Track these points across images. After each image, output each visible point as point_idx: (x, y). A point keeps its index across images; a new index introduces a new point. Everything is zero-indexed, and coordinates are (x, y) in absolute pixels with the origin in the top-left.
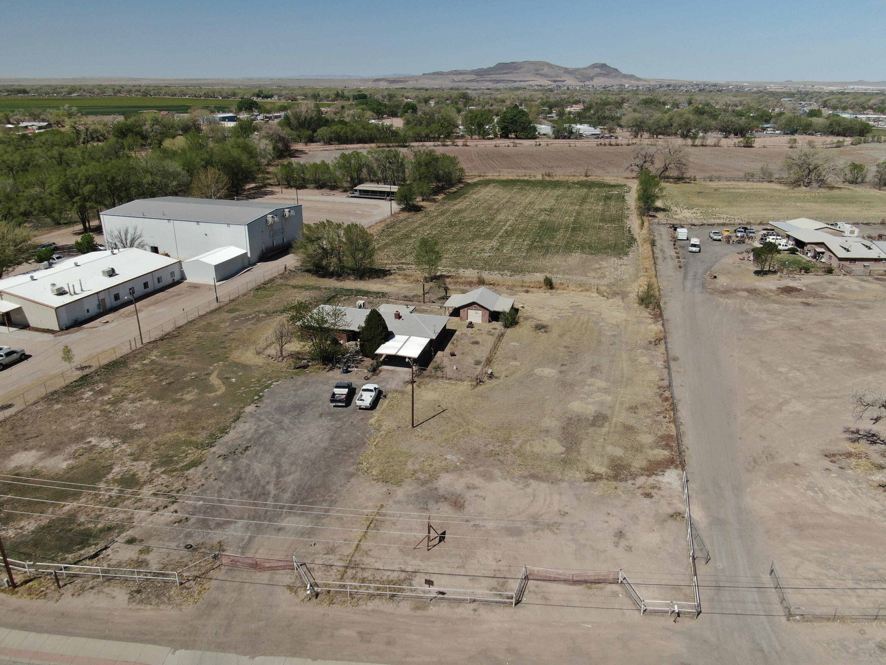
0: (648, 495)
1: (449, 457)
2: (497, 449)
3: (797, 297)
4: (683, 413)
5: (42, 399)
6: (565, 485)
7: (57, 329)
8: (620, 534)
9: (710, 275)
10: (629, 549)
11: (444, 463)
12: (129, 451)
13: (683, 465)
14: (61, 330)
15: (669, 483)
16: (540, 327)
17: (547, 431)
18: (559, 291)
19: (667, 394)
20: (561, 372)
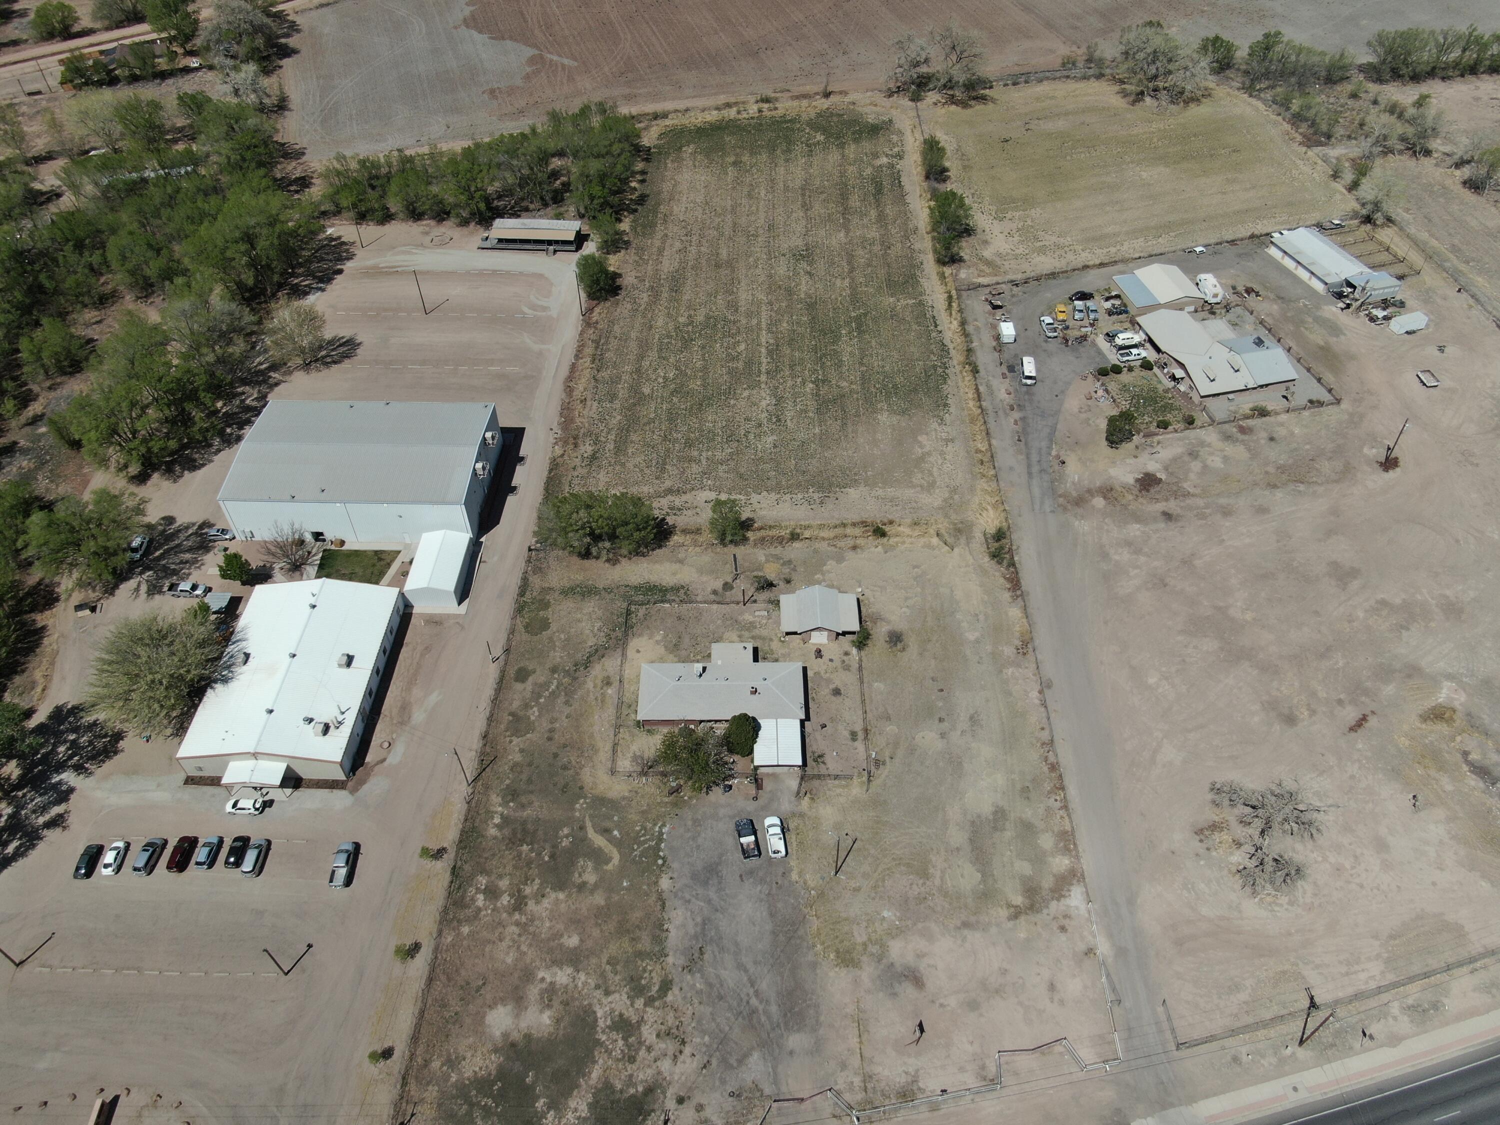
0: (1063, 929)
1: (886, 914)
2: (923, 889)
3: (1157, 501)
4: (1072, 791)
5: (440, 923)
6: (994, 930)
7: (342, 777)
8: (1052, 987)
9: (1058, 457)
10: (1062, 1002)
11: (885, 925)
12: (592, 982)
13: (1082, 878)
14: (348, 777)
15: (1077, 908)
16: (895, 638)
17: (958, 849)
18: (893, 541)
19: (1052, 759)
20: (943, 735)
